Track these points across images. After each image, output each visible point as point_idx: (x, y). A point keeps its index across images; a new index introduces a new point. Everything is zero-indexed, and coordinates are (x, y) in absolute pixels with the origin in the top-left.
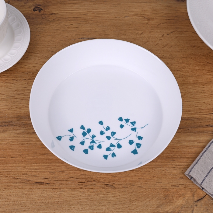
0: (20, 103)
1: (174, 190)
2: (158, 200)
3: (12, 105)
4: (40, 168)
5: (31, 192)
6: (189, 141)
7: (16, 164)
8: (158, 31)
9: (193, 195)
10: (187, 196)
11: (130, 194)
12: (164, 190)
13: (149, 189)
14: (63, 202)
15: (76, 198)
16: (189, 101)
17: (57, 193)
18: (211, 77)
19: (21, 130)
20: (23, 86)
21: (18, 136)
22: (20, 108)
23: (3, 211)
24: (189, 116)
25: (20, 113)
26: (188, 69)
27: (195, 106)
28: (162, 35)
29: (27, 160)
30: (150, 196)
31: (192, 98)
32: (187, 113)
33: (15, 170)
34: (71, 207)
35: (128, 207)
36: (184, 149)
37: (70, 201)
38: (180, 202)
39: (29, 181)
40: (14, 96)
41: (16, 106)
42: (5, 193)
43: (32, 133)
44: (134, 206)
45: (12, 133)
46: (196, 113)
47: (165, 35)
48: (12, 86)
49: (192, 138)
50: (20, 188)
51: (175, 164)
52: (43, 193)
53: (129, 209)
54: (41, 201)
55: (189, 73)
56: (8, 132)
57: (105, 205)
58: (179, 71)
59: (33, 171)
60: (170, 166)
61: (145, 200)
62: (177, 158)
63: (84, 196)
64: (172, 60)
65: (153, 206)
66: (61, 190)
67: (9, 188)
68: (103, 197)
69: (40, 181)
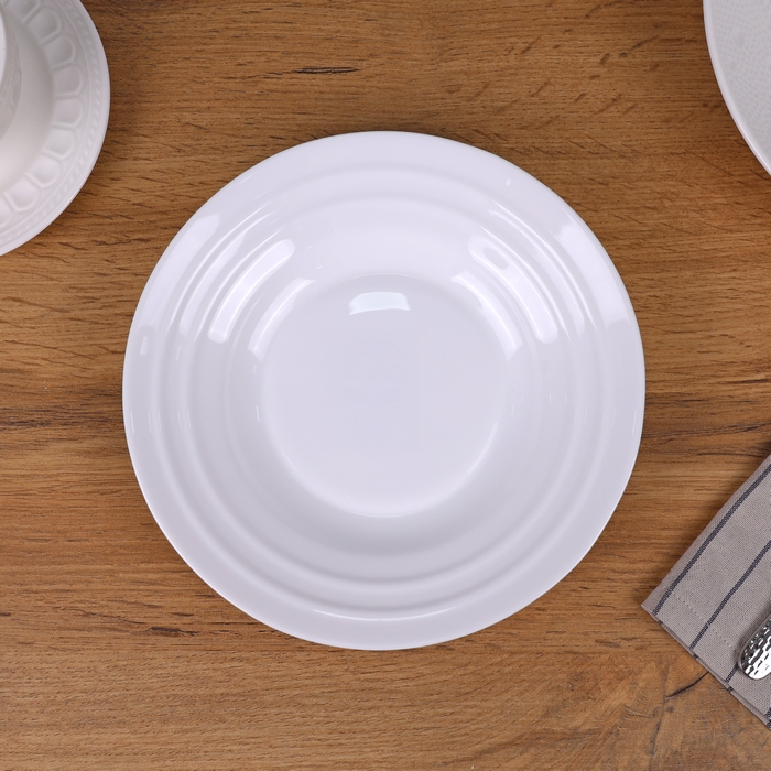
0: (91, 338)
1: (604, 658)
2: (549, 691)
3: (61, 344)
4: (165, 579)
5: (137, 662)
6: (668, 484)
7: (87, 562)
8: (589, 37)
9: (664, 674)
10: (644, 676)
11: (461, 672)
12: (571, 656)
13: (522, 653)
14: (243, 696)
15: (284, 684)
16: (679, 330)
17: (222, 666)
18: (767, 237)
19: (95, 441)
20: (96, 270)
21: (87, 461)
22: (91, 357)
23: (50, 722)
24: (673, 391)
25: (89, 374)
26: (685, 203)
27: (699, 350)
28: (601, 56)
29: (122, 551)
30: (523, 676)
31: (691, 319)
32: (668, 377)
33: (83, 586)
34: (267, 711)
35: (452, 713)
36: (648, 514)
37: (266, 692)
38: (619, 697)
39: (130, 624)
40: (67, 311)
41: (76, 350)
42: (53, 662)
44: (469, 710)
45: (65, 450)
46: (701, 378)
47: (614, 58)
48: (59, 269)
49: (678, 472)
50: (103, 646)
52: (176, 664)
54: (173, 692)
55: (687, 217)
56: (55, 446)
57: (378, 708)
58: (654, 209)
59: (142, 587)
60: (596, 574)
61: (507, 691)
62: (622, 545)
63: (308, 675)
64: (631, 165)
65: (533, 711)
66: (236, 655)
67: (66, 646)
68: (373, 681)
69: (168, 624)
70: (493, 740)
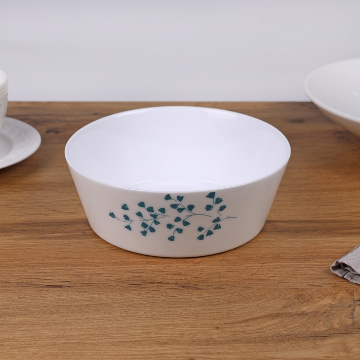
1: (314, 290)
2: (284, 300)
4: (55, 272)
5: (37, 296)
6: (335, 242)
7: (10, 268)
10: (340, 295)
11: (231, 295)
12: (294, 290)
13: (265, 289)
14: (100, 305)
15: (124, 301)
16: (327, 205)
17: (87, 296)
19: (19, 236)
20: (25, 196)
21: (14, 241)
22: (19, 216)
24: (329, 219)
25: (18, 220)
27: (339, 209)
29: (31, 264)
30: (267, 296)
33: (7, 275)
34: (114, 309)
35: (227, 308)
36: (326, 250)
37: (114, 303)
38: (327, 301)
43: (42, 238)
44: (237, 307)
48: (5, 196)
49: (340, 239)
50: (16, 291)
51: (311, 264)
52: (60, 296)
53: (230, 310)
54: (57, 305)
57: (182, 307)
59: (41, 274)
60: (302, 266)
61: (259, 300)
62: (314, 258)
63: (139, 298)
65: (276, 306)
66: (96, 293)
68: (178, 299)
69: (55, 284)
70: (254, 316)
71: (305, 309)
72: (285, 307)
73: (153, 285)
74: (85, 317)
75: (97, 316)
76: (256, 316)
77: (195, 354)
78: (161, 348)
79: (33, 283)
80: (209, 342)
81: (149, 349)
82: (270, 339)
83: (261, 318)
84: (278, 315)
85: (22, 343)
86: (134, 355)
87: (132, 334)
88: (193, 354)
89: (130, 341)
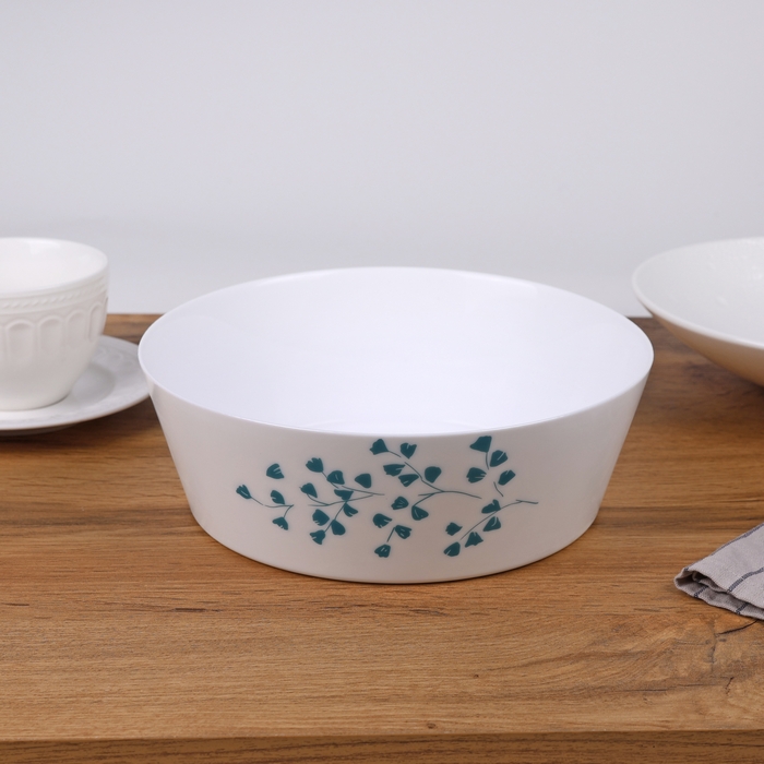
1: (645, 617)
2: (593, 633)
4: (191, 587)
6: (683, 541)
7: (112, 581)
10: (690, 625)
11: (498, 625)
12: (611, 616)
13: (560, 615)
15: (314, 633)
17: (249, 626)
19: (127, 530)
21: (118, 538)
22: (128, 498)
23: (62, 655)
25: (126, 504)
29: (149, 575)
30: (564, 626)
33: (107, 591)
34: (296, 646)
35: (493, 645)
37: (295, 637)
39: (153, 607)
42: (70, 626)
43: (167, 534)
44: (511, 643)
45: (97, 534)
49: (691, 536)
50: (123, 618)
51: (641, 576)
52: (200, 625)
53: (498, 648)
54: (195, 639)
56: (88, 533)
57: (414, 643)
59: (166, 591)
60: (625, 579)
61: (549, 633)
62: (647, 567)
63: (339, 628)
65: (578, 643)
66: (264, 620)
67: (85, 618)
69: (192, 607)
70: (539, 657)
71: (628, 647)
72: (594, 643)
73: (363, 608)
74: (244, 658)
75: (265, 657)
76: (544, 657)
77: (437, 716)
78: (377, 708)
79: (153, 604)
80: (461, 698)
81: (356, 709)
82: (568, 693)
83: (553, 660)
84: (582, 656)
85: (135, 699)
86: (329, 718)
87: (326, 686)
88: (433, 716)
89: (324, 697)
